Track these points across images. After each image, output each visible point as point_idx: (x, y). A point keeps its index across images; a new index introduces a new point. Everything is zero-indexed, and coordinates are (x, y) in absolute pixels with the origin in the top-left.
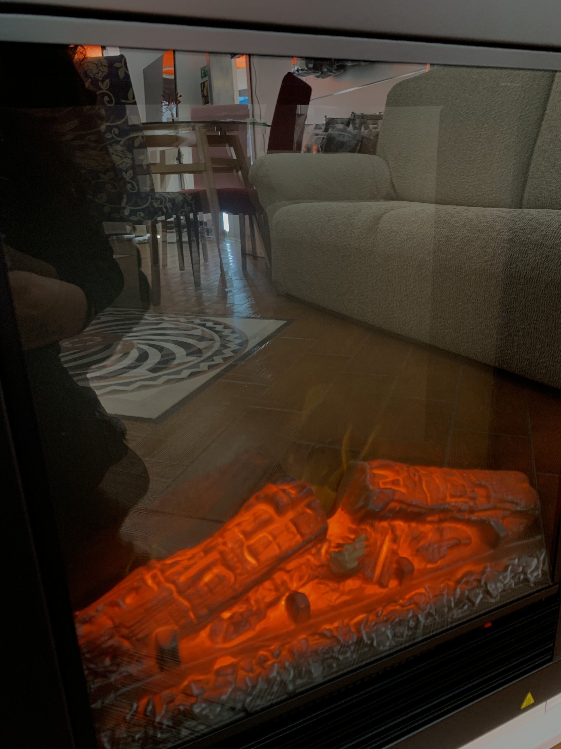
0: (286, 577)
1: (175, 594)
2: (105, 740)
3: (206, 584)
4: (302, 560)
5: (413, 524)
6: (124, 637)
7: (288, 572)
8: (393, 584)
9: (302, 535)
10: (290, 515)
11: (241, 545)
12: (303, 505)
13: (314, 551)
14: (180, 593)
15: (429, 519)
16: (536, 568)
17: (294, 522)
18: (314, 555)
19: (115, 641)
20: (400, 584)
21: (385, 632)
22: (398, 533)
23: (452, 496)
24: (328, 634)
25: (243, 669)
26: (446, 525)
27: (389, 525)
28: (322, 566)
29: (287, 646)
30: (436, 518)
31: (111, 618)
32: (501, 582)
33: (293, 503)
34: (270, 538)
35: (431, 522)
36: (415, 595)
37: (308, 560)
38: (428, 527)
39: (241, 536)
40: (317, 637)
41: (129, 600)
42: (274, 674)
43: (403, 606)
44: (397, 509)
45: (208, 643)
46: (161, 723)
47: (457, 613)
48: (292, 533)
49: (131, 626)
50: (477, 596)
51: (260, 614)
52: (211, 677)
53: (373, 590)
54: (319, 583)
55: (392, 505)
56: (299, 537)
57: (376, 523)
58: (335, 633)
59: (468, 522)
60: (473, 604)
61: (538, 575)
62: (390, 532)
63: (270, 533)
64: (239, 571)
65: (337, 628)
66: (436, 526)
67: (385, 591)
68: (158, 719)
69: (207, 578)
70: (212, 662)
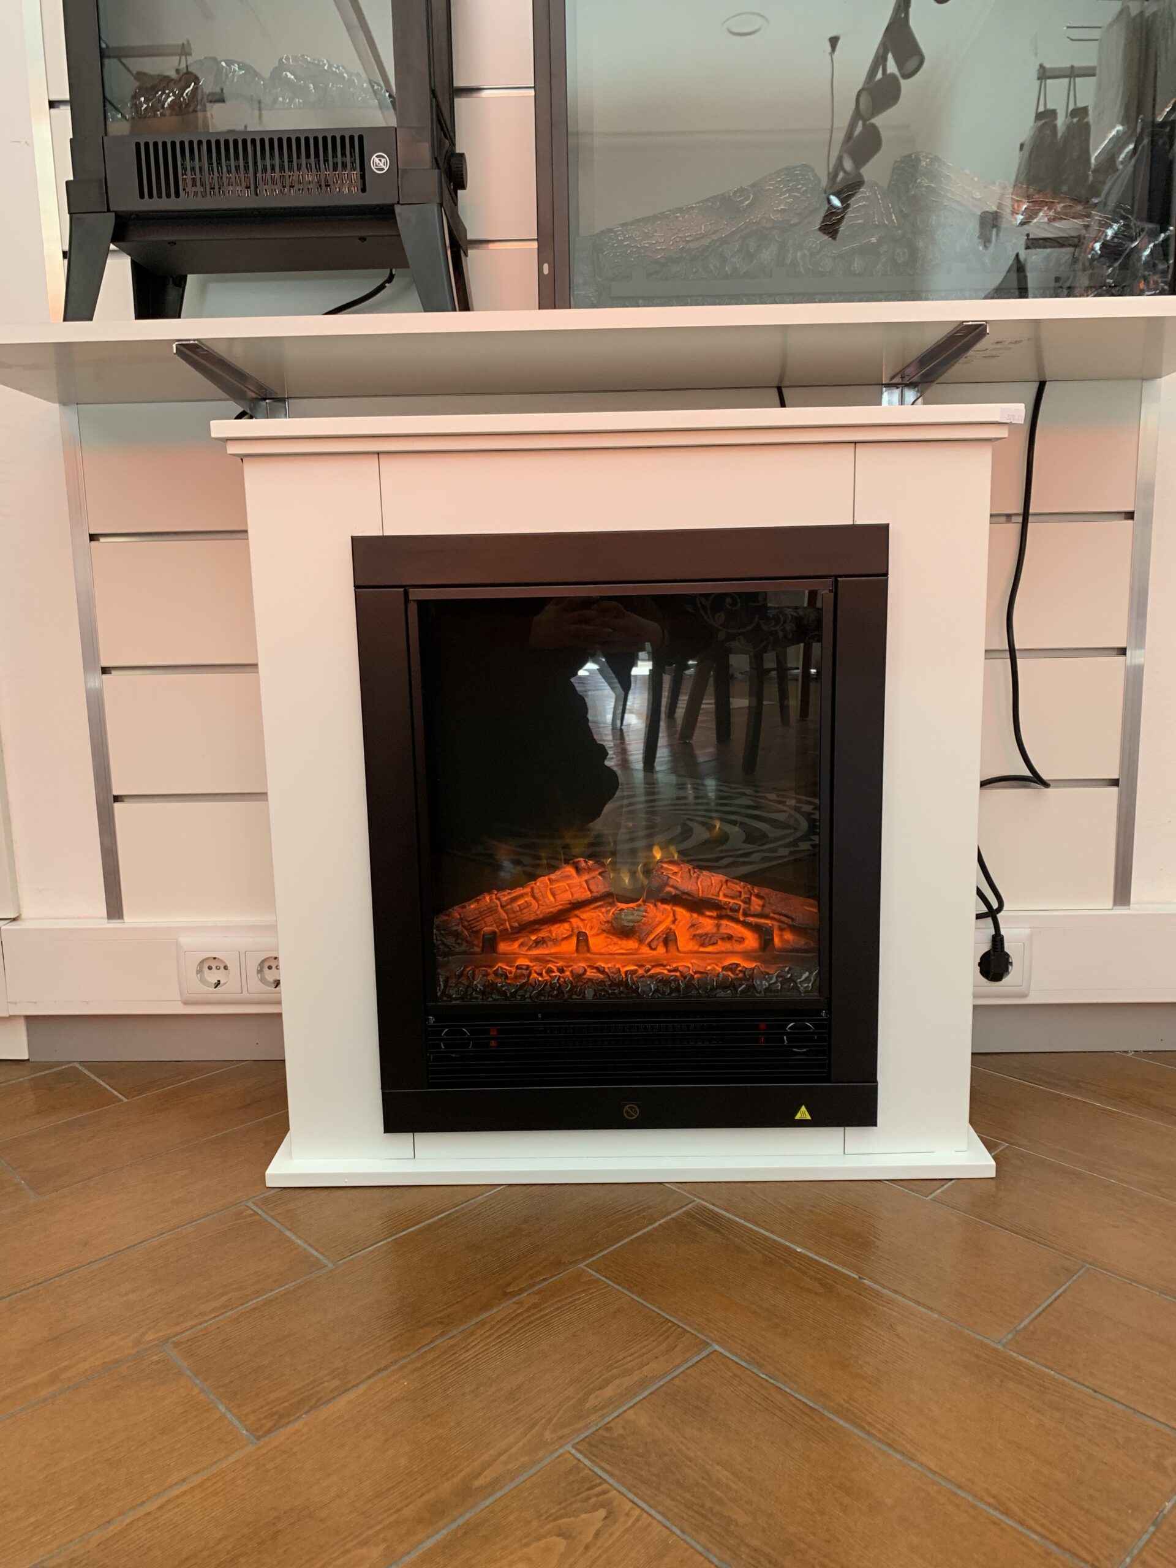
0: (580, 924)
1: (499, 908)
2: (441, 980)
3: (519, 905)
4: (594, 915)
5: (695, 915)
6: (465, 927)
7: (582, 920)
8: (661, 950)
9: (591, 892)
10: (586, 877)
11: (547, 886)
12: (597, 873)
13: (604, 910)
14: (502, 907)
15: (708, 913)
16: (807, 980)
17: (587, 881)
18: (603, 913)
19: (460, 928)
20: (667, 952)
21: (649, 985)
22: (678, 917)
23: (725, 896)
24: (601, 969)
25: (536, 972)
26: (724, 922)
27: (672, 909)
28: (608, 922)
29: (570, 969)
30: (714, 914)
31: (460, 914)
32: (768, 982)
33: (589, 870)
34: (567, 888)
35: (711, 917)
36: (682, 966)
37: (599, 916)
38: (709, 921)
39: (548, 882)
40: (594, 971)
41: (472, 906)
42: (556, 981)
43: (669, 971)
44: (673, 894)
45: (517, 951)
46: (476, 985)
47: (721, 994)
48: (584, 888)
49: (470, 921)
50: (741, 985)
51: (555, 941)
52: (513, 970)
53: (645, 950)
54: (607, 937)
55: (668, 889)
56: (589, 893)
57: (659, 904)
58: (607, 970)
59: (745, 924)
60: (736, 989)
61: (808, 987)
62: (672, 915)
63: (568, 884)
64: (540, 902)
65: (609, 968)
66: (716, 922)
67: (654, 953)
68: (475, 982)
69: (521, 902)
70: (516, 959)
